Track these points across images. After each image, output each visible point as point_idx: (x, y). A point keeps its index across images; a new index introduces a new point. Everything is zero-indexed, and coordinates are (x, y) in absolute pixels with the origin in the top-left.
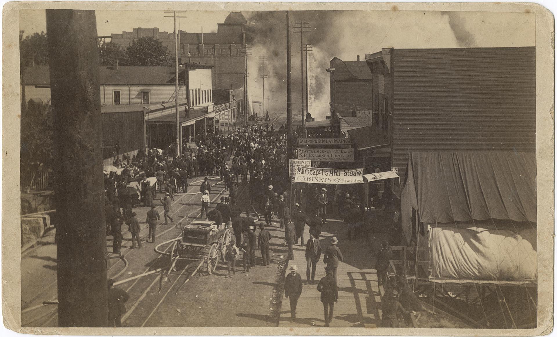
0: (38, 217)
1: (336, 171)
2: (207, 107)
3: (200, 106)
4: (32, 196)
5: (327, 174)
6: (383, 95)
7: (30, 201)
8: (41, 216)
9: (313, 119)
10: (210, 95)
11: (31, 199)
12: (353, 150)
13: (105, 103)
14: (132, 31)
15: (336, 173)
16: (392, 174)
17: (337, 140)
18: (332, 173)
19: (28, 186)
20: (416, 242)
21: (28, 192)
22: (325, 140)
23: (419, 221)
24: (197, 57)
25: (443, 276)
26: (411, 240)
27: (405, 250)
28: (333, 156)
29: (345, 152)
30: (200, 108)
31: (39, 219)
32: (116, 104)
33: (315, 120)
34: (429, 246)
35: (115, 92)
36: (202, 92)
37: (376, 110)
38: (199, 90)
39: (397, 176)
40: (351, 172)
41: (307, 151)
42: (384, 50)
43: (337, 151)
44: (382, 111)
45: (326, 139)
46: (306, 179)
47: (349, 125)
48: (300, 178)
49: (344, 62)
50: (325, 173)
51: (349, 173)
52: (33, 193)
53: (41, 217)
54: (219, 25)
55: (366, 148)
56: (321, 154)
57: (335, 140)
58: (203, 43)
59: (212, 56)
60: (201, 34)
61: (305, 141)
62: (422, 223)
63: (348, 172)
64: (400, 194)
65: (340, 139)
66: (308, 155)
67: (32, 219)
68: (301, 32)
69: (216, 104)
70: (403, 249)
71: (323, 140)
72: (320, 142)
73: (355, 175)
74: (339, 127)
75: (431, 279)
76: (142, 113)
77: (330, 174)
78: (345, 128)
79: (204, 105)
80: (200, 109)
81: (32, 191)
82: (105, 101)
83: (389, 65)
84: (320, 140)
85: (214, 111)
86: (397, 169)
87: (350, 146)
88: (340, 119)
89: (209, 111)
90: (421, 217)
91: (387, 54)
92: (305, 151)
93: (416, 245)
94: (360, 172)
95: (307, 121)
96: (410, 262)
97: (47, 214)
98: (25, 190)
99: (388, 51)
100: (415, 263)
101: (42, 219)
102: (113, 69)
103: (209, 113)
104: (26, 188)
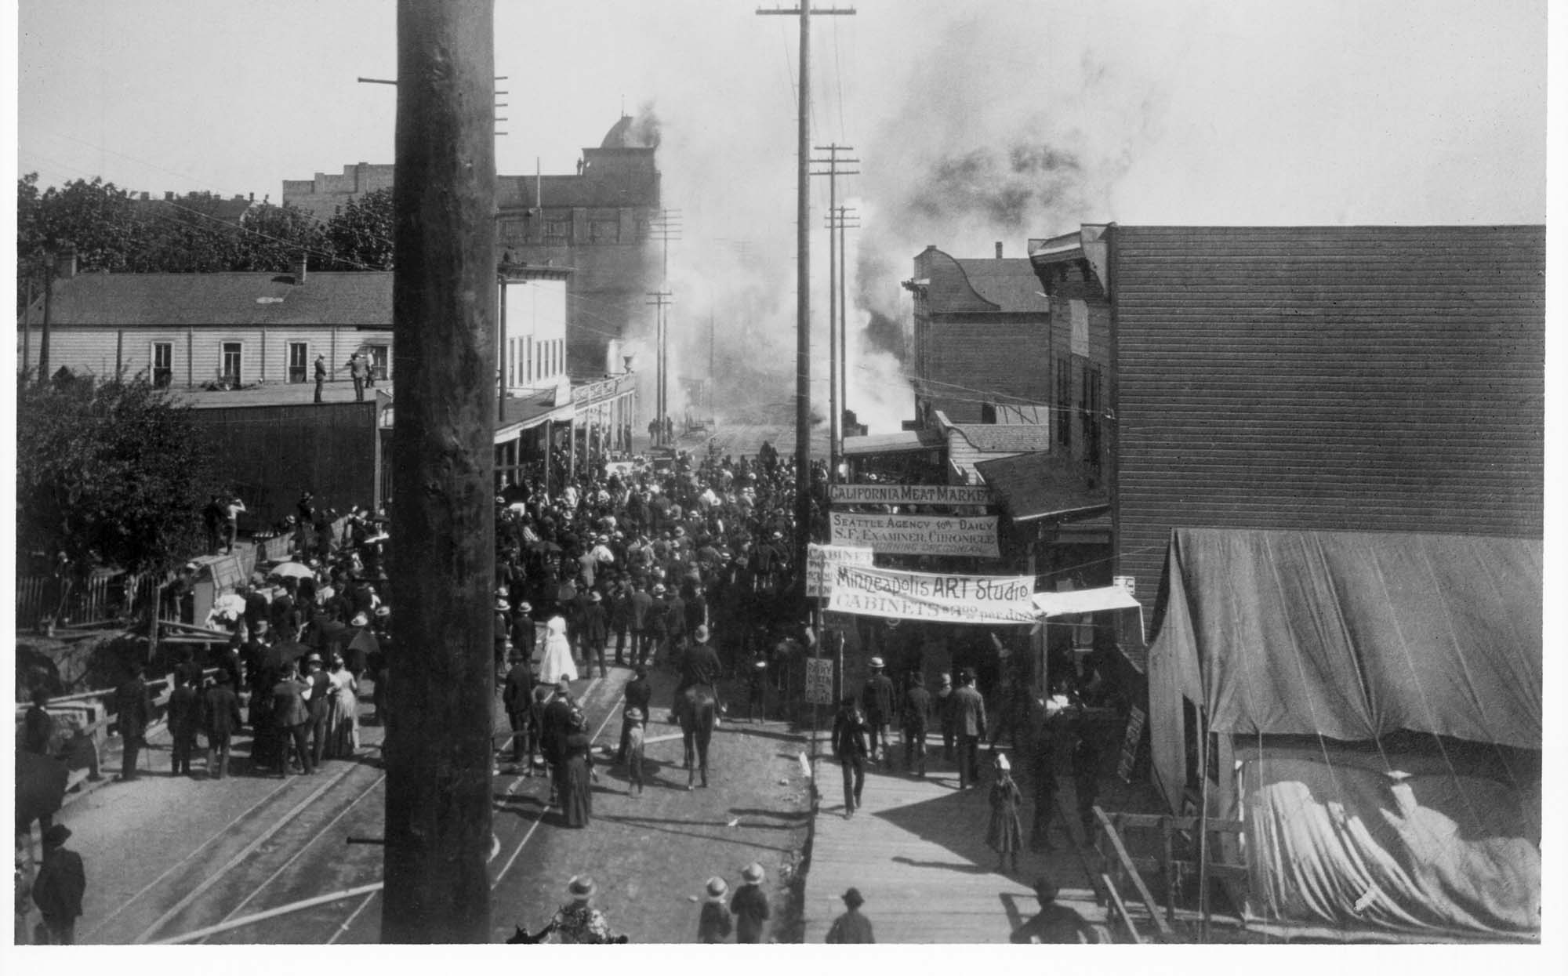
0: (74, 708)
1: (952, 584)
2: (554, 390)
3: (531, 386)
4: (60, 645)
5: (925, 591)
6: (1085, 358)
7: (55, 662)
8: (83, 705)
9: (864, 430)
10: (561, 354)
11: (59, 654)
12: (993, 520)
13: (263, 377)
14: (341, 172)
15: (952, 589)
16: (1118, 595)
17: (946, 491)
18: (941, 589)
19: (50, 617)
20: (1200, 804)
21: (51, 634)
22: (909, 490)
23: (1204, 732)
24: (523, 245)
25: (1288, 913)
26: (1186, 798)
27: (1167, 826)
28: (934, 537)
29: (971, 527)
30: (531, 392)
31: (77, 712)
32: (293, 380)
33: (870, 432)
34: (1241, 818)
35: (294, 347)
36: (539, 345)
37: (1064, 403)
38: (530, 340)
39: (1134, 603)
40: (997, 587)
41: (856, 523)
42: (1090, 231)
43: (948, 523)
44: (1083, 405)
45: (913, 487)
46: (863, 603)
47: (974, 447)
48: (844, 599)
49: (954, 261)
50: (920, 588)
51: (992, 591)
52: (60, 637)
53: (80, 709)
54: (588, 152)
55: (1037, 516)
56: (901, 530)
57: (939, 490)
58: (539, 204)
59: (565, 242)
60: (534, 178)
61: (851, 492)
62: (1215, 735)
63: (989, 587)
64: (1145, 658)
65: (956, 488)
66: (861, 536)
67: (59, 712)
68: (832, 173)
69: (576, 381)
70: (1161, 823)
71: (903, 490)
72: (896, 495)
73: (1009, 596)
74: (945, 453)
75: (1250, 922)
76: (371, 407)
77: (936, 590)
78: (963, 458)
79: (544, 384)
80: (532, 398)
81: (60, 631)
82: (263, 373)
83: (1101, 272)
84: (896, 491)
85: (572, 402)
86: (1132, 583)
87: (983, 510)
88: (948, 429)
89: (558, 402)
90: (1210, 718)
91: (1095, 241)
92: (852, 522)
93: (1200, 813)
94: (1023, 587)
95: (846, 434)
96: (1183, 865)
97: (100, 698)
98: (42, 629)
99: (1100, 231)
100: (1199, 869)
101: (85, 713)
102: (291, 281)
103: (559, 407)
104: (44, 621)
